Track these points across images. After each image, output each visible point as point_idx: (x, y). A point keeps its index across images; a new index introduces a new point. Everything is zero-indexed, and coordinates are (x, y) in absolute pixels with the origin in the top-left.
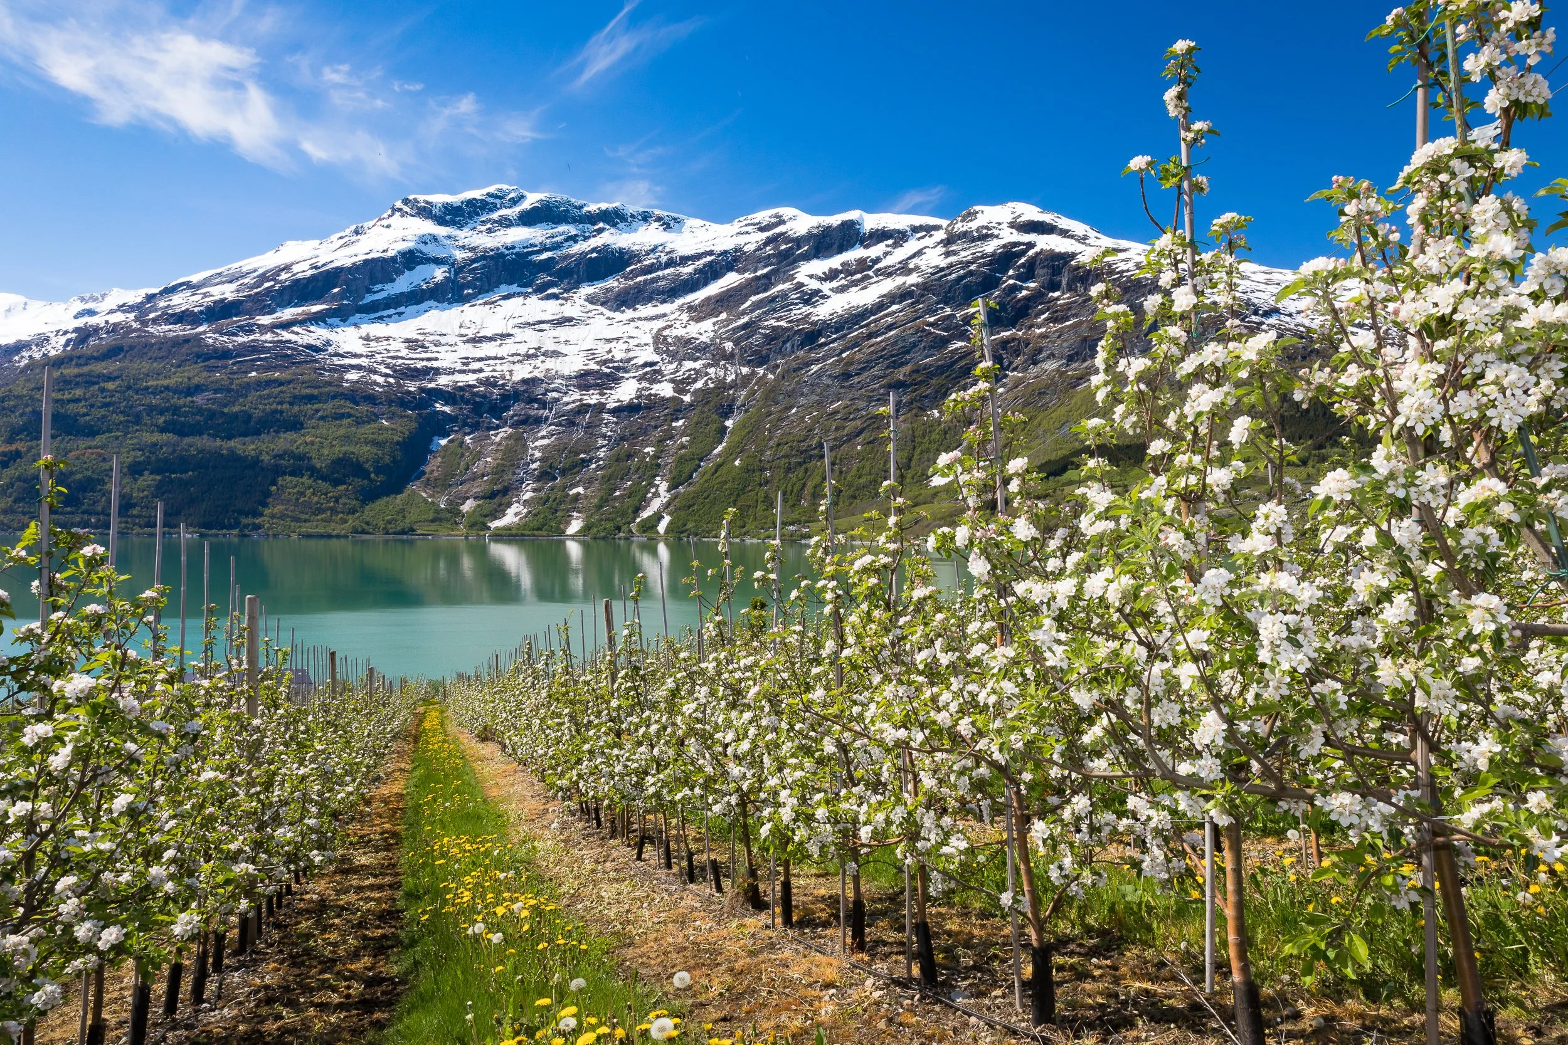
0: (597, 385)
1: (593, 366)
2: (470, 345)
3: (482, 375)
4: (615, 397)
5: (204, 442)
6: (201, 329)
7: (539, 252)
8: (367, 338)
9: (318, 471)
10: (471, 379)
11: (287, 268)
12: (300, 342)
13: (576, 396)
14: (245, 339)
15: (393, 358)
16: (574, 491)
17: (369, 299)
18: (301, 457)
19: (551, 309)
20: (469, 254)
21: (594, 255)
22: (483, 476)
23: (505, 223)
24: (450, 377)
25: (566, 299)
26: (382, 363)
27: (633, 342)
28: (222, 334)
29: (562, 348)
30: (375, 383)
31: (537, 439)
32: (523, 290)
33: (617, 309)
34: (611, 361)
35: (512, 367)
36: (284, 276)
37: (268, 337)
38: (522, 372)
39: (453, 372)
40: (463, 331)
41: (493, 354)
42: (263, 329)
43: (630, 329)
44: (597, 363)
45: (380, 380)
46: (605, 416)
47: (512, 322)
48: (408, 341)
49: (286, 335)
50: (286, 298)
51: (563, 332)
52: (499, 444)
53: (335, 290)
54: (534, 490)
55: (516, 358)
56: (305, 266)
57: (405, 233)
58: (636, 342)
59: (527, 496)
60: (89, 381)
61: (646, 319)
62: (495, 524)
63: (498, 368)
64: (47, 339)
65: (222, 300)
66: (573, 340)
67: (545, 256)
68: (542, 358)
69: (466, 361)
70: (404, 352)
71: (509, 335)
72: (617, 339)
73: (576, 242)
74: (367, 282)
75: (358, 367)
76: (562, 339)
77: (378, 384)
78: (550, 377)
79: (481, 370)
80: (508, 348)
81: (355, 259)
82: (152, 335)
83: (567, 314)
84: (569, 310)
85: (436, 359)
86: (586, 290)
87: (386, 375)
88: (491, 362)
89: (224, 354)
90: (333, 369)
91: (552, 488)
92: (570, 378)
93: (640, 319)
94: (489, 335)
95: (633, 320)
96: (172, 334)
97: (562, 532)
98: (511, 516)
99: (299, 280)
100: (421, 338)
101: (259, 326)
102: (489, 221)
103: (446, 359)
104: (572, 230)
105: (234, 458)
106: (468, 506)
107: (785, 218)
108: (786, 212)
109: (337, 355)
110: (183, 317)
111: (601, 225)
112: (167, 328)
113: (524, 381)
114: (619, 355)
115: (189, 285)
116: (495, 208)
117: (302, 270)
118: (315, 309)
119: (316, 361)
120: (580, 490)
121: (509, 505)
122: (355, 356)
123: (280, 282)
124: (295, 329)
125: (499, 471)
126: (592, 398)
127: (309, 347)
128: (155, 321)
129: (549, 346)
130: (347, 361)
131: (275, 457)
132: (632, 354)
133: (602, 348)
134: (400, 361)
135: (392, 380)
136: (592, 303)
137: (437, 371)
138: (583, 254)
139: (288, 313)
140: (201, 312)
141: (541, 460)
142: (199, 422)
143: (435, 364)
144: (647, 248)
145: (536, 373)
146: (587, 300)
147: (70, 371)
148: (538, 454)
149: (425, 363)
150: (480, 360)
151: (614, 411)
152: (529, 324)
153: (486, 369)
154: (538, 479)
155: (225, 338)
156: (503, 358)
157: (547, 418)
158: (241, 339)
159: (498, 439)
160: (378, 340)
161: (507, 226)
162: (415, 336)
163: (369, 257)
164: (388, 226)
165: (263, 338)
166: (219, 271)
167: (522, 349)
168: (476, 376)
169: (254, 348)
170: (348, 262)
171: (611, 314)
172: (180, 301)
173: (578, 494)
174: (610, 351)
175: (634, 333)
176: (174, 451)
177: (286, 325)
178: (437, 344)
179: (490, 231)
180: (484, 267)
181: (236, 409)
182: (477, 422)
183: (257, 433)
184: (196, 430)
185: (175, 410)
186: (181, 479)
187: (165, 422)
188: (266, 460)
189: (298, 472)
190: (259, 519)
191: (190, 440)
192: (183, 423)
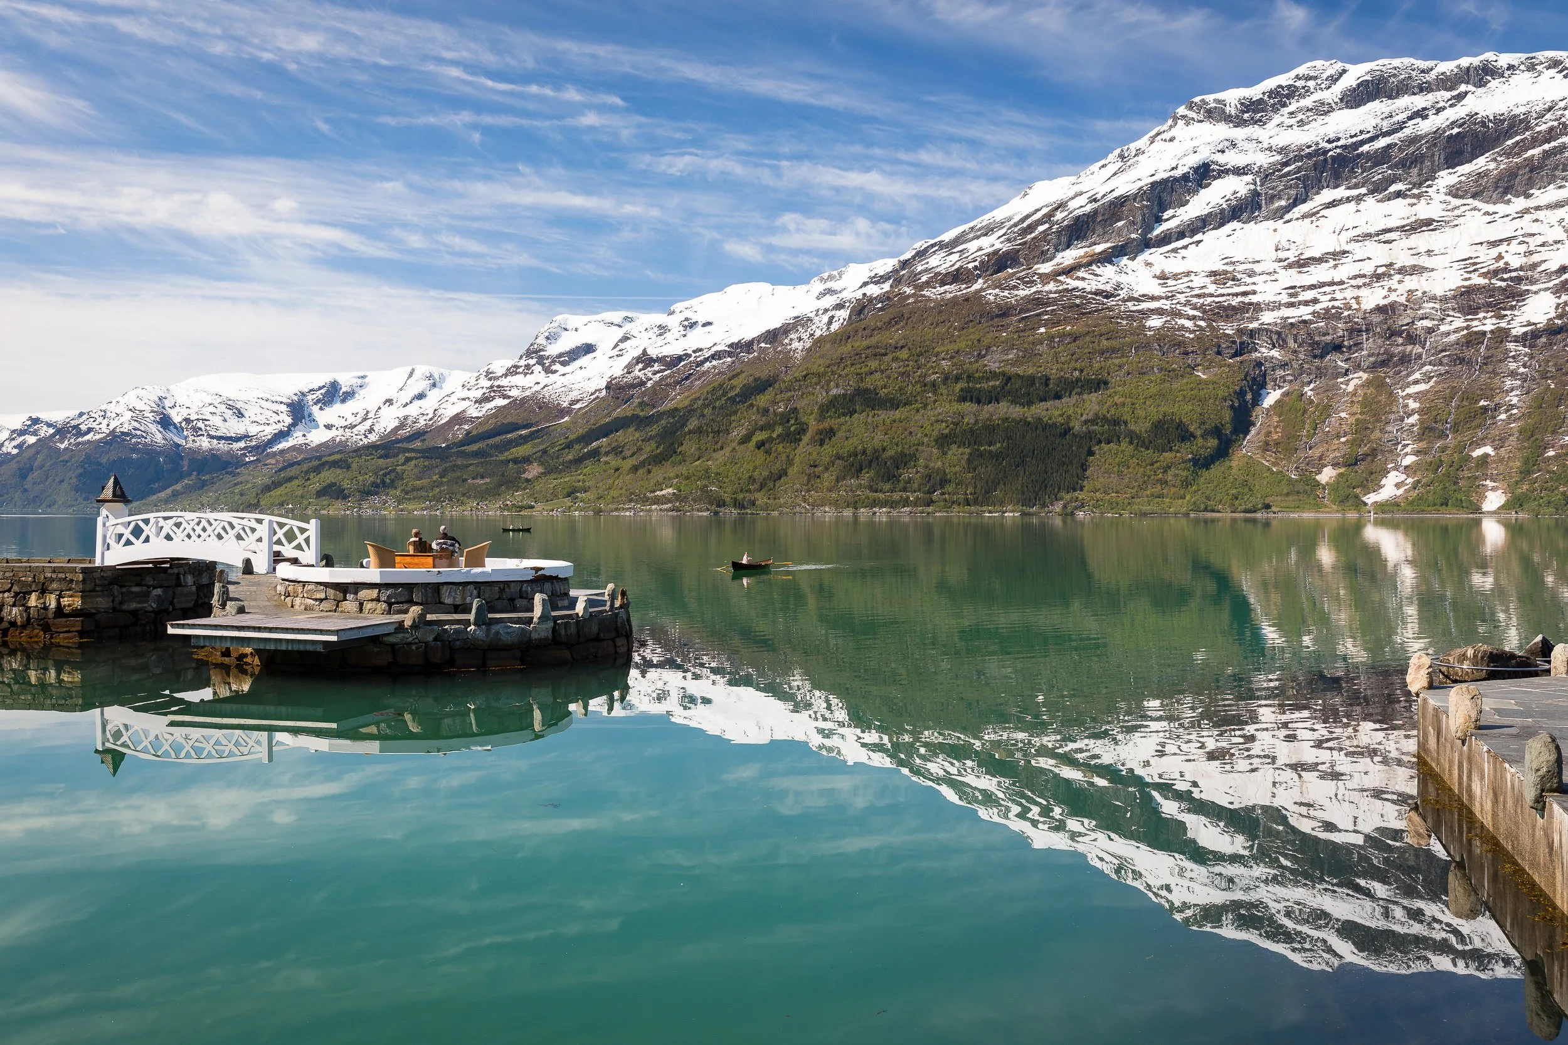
0: (1489, 305)
1: (1477, 280)
2: (1293, 271)
3: (1318, 307)
4: (1524, 319)
5: (1005, 410)
6: (976, 286)
7: (1372, 139)
8: (1163, 277)
9: (1139, 437)
10: (1304, 312)
11: (1061, 206)
12: (1088, 289)
13: (1459, 322)
14: (1027, 292)
15: (1199, 296)
16: (1477, 453)
17: (1158, 231)
18: (1116, 422)
19: (1399, 211)
20: (1278, 158)
21: (1456, 131)
22: (1338, 437)
23: (1323, 110)
24: (1276, 314)
25: (1418, 197)
26: (1187, 303)
27: (1533, 242)
28: (1003, 290)
29: (1424, 261)
30: (1183, 328)
31: (1408, 385)
32: (1355, 192)
33: (1501, 199)
34: (1506, 270)
35: (1356, 292)
36: (1059, 216)
37: (1051, 286)
38: (1373, 298)
39: (1277, 306)
40: (1282, 255)
41: (1328, 279)
42: (1045, 278)
43: (1526, 224)
44: (1484, 275)
45: (1189, 324)
46: (1511, 346)
47: (1346, 236)
48: (1213, 274)
49: (1072, 283)
50: (1064, 239)
51: (1422, 241)
52: (1354, 394)
53: (1120, 224)
54: (1417, 453)
55: (1360, 281)
56: (1082, 200)
57: (1195, 143)
58: (1539, 240)
59: (1409, 460)
60: (878, 353)
61: (1549, 207)
62: (1371, 499)
63: (1338, 295)
64: (810, 320)
65: (996, 252)
66: (1437, 247)
67: (1382, 142)
68: (1397, 277)
69: (1293, 291)
70: (1212, 288)
71: (1344, 252)
72: (1508, 240)
73: (1425, 117)
74: (1156, 209)
75: (1160, 312)
76: (1422, 249)
77: (1187, 330)
78: (1414, 300)
79: (1315, 301)
80: (1345, 270)
81: (1139, 184)
82: (929, 299)
83: (1423, 216)
84: (1423, 210)
85: (1254, 293)
86: (1446, 178)
87: (1194, 318)
88: (1327, 289)
89: (1005, 311)
90: (1131, 316)
91: (1443, 449)
92: (1444, 299)
93: (1538, 208)
94: (1318, 255)
95: (1527, 211)
96: (949, 296)
97: (1478, 509)
98: (1391, 487)
99: (1078, 218)
100: (1230, 268)
101: (1041, 276)
102: (1300, 110)
103: (1266, 291)
104: (1419, 101)
105: (1039, 425)
106: (1327, 475)
109: (1131, 299)
110: (957, 276)
111: (1463, 88)
112: (942, 289)
113: (1380, 309)
114: (1515, 262)
115: (942, 246)
116: (1308, 91)
117: (1080, 206)
118: (1099, 248)
119: (1110, 309)
120: (1488, 450)
121: (1385, 473)
122: (1153, 298)
123: (1057, 223)
124: (1080, 274)
125: (1361, 429)
126: (1487, 324)
127: (1098, 293)
128: (928, 284)
129: (1404, 260)
130: (1144, 306)
131: (1086, 422)
132: (1536, 258)
133: (1487, 257)
134: (1209, 300)
135: (1203, 324)
136: (1456, 196)
137: (1258, 307)
138: (1437, 133)
139: (1068, 257)
140: (976, 268)
141: (1420, 411)
142: (994, 387)
143: (1254, 299)
144: (1541, 107)
145: (1393, 297)
146: (1449, 193)
147: (860, 344)
148: (1413, 405)
149: (1240, 299)
150: (1312, 287)
151: (1522, 339)
152: (1369, 235)
153: (1322, 298)
154: (1420, 438)
155: (1006, 293)
156: (1342, 283)
157: (1419, 356)
158: (1023, 292)
159: (1350, 388)
160: (1176, 277)
161: (1326, 113)
162: (1219, 266)
163: (1157, 178)
164: (1172, 140)
165: (1047, 288)
166: (971, 224)
167: (1368, 268)
168: (1310, 309)
169: (1038, 301)
170: (1133, 188)
171: (1491, 208)
172: (940, 262)
173: (1486, 455)
174: (1500, 257)
175: (1535, 228)
176: (977, 422)
177: (1069, 271)
178: (1251, 274)
179: (1301, 123)
180: (1299, 170)
181: (1031, 371)
182: (1318, 368)
183: (1058, 397)
184: (993, 397)
185: (969, 377)
186: (990, 452)
187: (962, 390)
188: (1077, 426)
189: (1115, 439)
190: (1081, 495)
191: (990, 408)
192: (980, 390)
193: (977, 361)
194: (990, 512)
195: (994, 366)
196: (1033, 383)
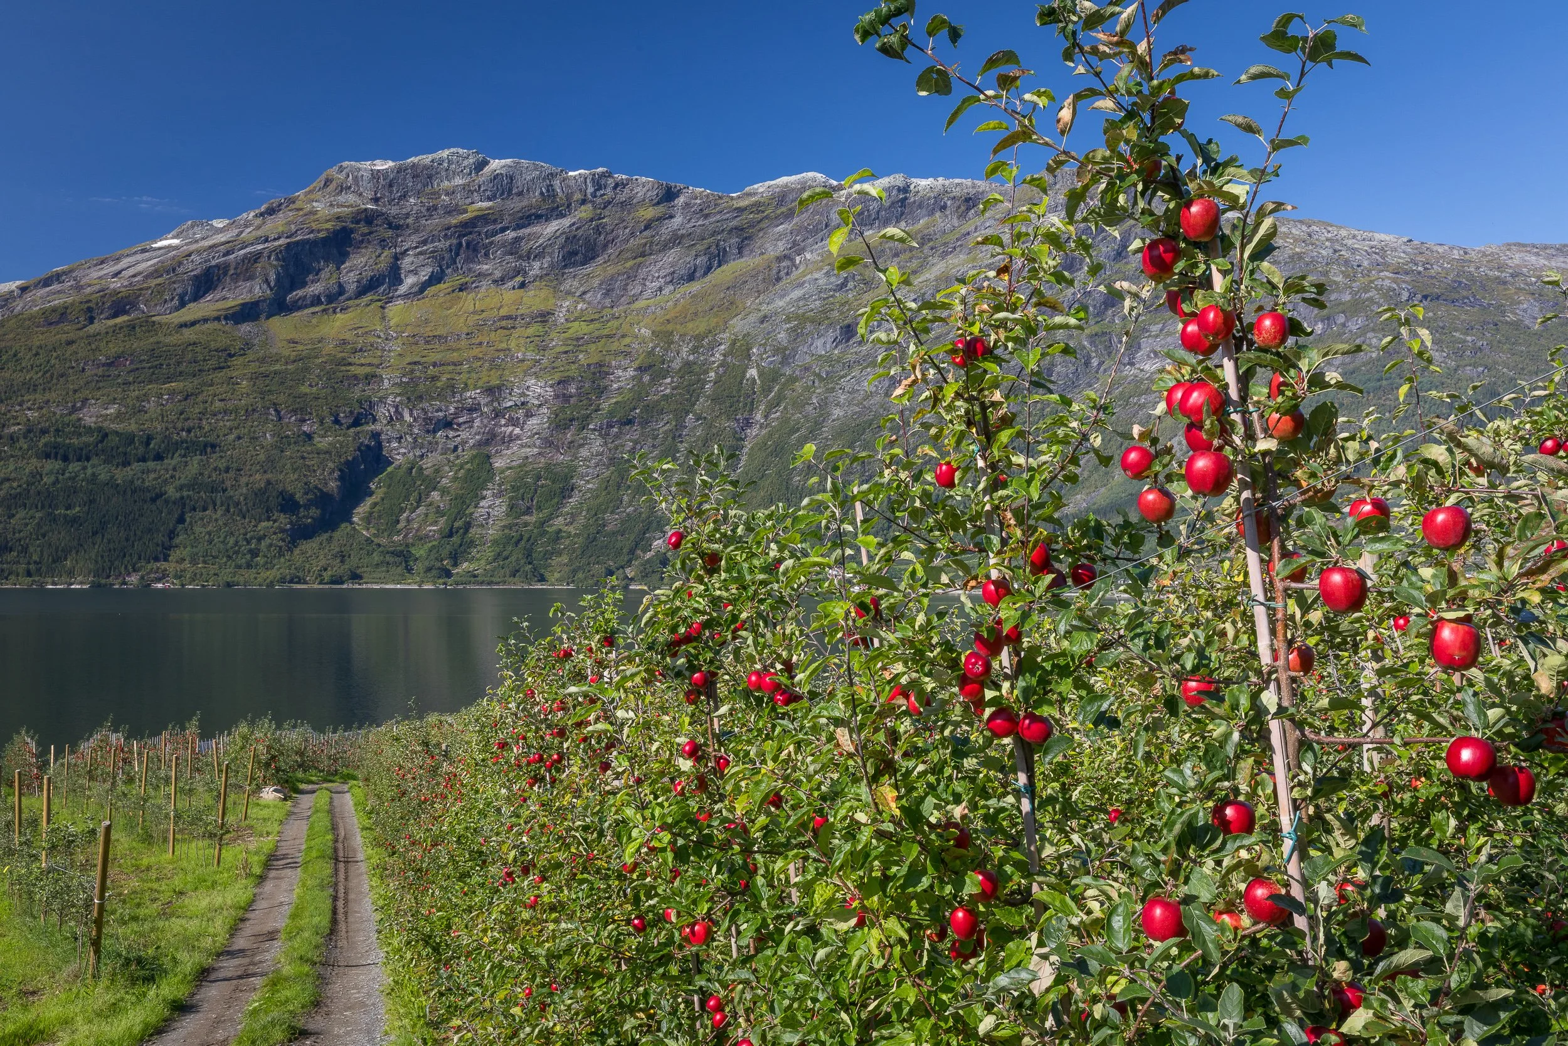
0: (579, 394)
1: (574, 372)
2: (419, 347)
7: (503, 230)
9: (236, 505)
12: (211, 345)
14: (142, 342)
15: (325, 363)
16: (552, 528)
17: (298, 295)
18: (215, 489)
42: (166, 329)
48: (343, 342)
49: (194, 337)
52: (458, 469)
54: (503, 527)
67: (512, 234)
69: (416, 366)
71: (468, 333)
72: (603, 338)
74: (292, 269)
75: (283, 376)
79: (435, 378)
89: (113, 360)
92: (544, 387)
94: (444, 334)
103: (392, 364)
105: (129, 489)
113: (488, 390)
119: (230, 368)
125: (459, 504)
131: (181, 487)
134: (335, 368)
137: (380, 379)
140: (89, 309)
149: (365, 370)
150: (434, 364)
154: (508, 514)
160: (305, 341)
165: (166, 339)
167: (486, 351)
169: (155, 353)
176: (56, 482)
177: (192, 324)
180: (435, 249)
181: (133, 427)
182: (430, 443)
183: (159, 457)
184: (83, 456)
185: (57, 430)
186: (65, 516)
187: (45, 445)
188: (171, 491)
189: (211, 507)
190: (163, 565)
191: (74, 467)
192: (69, 446)
193: (70, 414)
194: (54, 583)
195: (89, 420)
196: (132, 441)
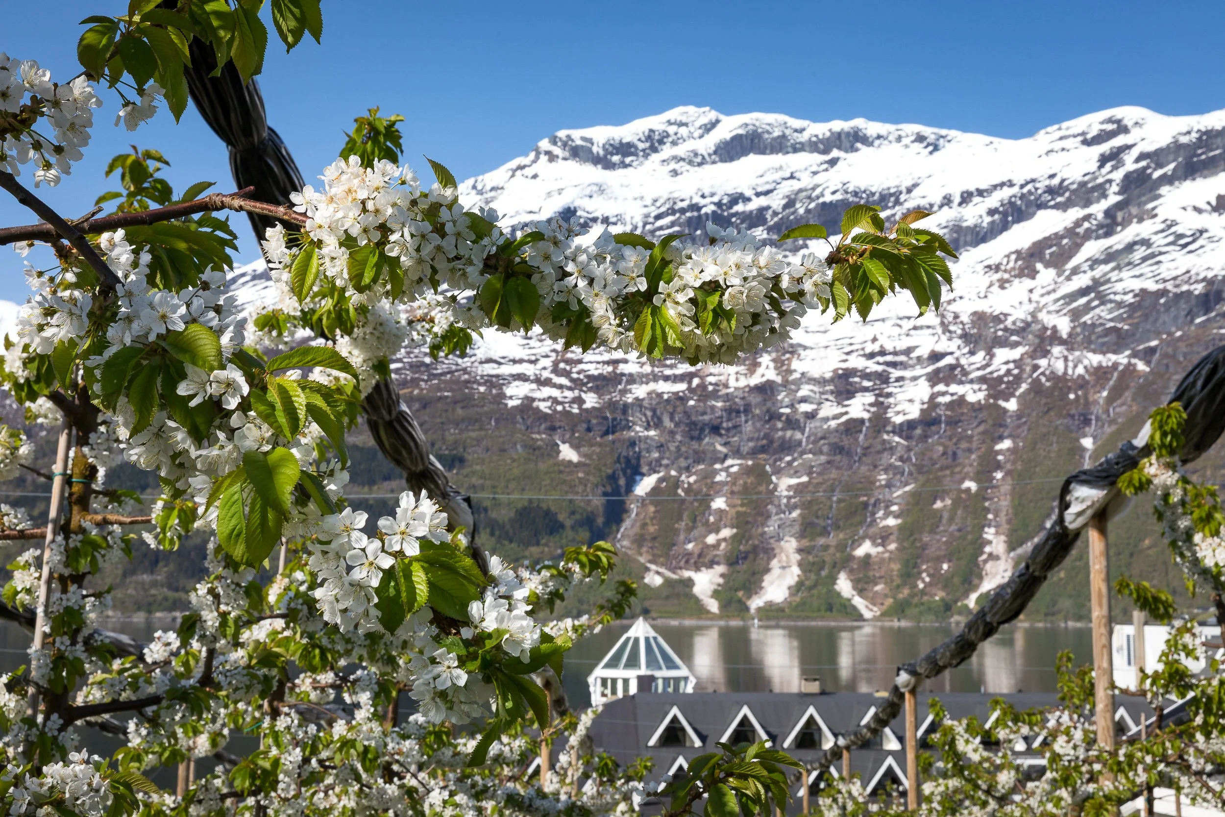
0: (866, 390)
1: (854, 362)
13: (837, 408)
16: (859, 552)
20: (650, 209)
23: (697, 161)
24: (650, 387)
34: (883, 353)
44: (861, 357)
45: (556, 393)
46: (888, 436)
52: (734, 483)
54: (799, 551)
57: (560, 184)
62: (754, 602)
67: (757, 203)
75: (522, 378)
77: (554, 400)
78: (792, 382)
87: (561, 387)
90: (489, 381)
91: (826, 548)
92: (822, 382)
97: (861, 617)
102: (672, 158)
104: (793, 162)
107: (1129, 122)
108: (1128, 113)
111: (835, 153)
114: (890, 345)
116: (680, 139)
125: (742, 523)
130: (504, 370)
132: (910, 342)
133: (861, 335)
135: (571, 394)
141: (802, 506)
144: (908, 182)
151: (902, 430)
154: (802, 535)
157: (800, 443)
161: (700, 165)
164: (535, 176)
173: (868, 556)
174: (875, 339)
179: (674, 173)
180: (672, 225)
182: (696, 452)
